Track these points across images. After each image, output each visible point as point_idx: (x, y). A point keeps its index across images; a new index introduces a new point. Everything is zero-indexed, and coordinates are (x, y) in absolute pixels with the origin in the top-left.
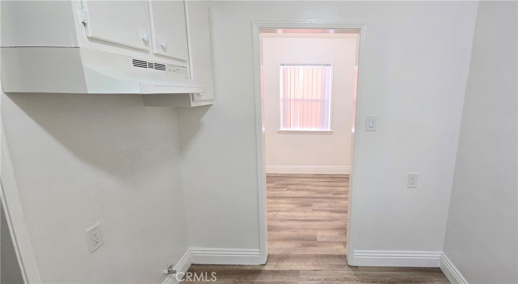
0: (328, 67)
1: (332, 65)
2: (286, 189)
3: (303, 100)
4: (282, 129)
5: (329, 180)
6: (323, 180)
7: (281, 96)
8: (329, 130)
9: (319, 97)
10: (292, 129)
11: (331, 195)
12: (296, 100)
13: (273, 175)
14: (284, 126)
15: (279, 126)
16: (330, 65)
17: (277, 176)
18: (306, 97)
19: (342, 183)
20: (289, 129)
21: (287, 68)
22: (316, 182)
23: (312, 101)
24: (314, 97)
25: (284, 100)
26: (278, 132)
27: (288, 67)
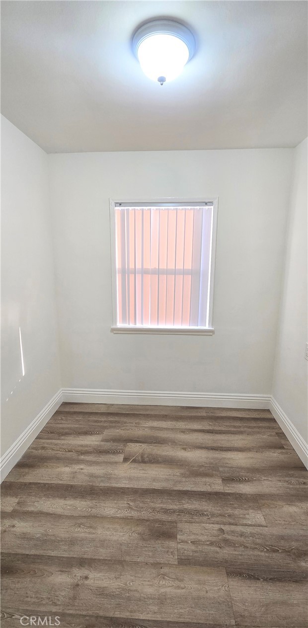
0: (207, 207)
1: (215, 202)
2: (120, 458)
3: (158, 272)
4: (120, 325)
5: (208, 428)
6: (196, 426)
7: (118, 265)
8: (207, 327)
9: (188, 266)
10: (139, 325)
11: (217, 485)
12: (145, 272)
13: (103, 410)
14: (124, 319)
15: (113, 319)
16: (211, 203)
17: (111, 410)
18: (163, 266)
19: (237, 437)
20: (131, 326)
21: (128, 210)
22: (183, 431)
23: (175, 272)
24: (180, 266)
25: (124, 272)
26: (113, 330)
27: (130, 208)
